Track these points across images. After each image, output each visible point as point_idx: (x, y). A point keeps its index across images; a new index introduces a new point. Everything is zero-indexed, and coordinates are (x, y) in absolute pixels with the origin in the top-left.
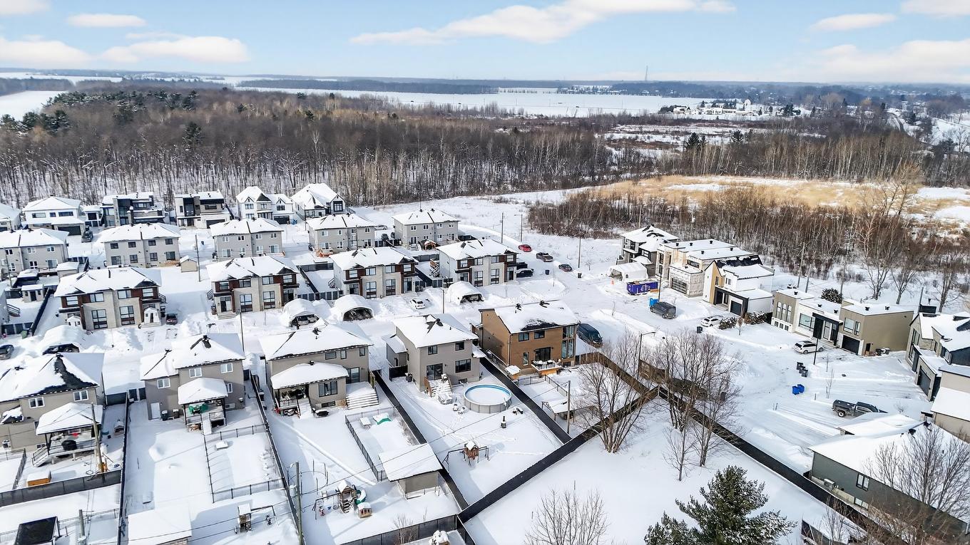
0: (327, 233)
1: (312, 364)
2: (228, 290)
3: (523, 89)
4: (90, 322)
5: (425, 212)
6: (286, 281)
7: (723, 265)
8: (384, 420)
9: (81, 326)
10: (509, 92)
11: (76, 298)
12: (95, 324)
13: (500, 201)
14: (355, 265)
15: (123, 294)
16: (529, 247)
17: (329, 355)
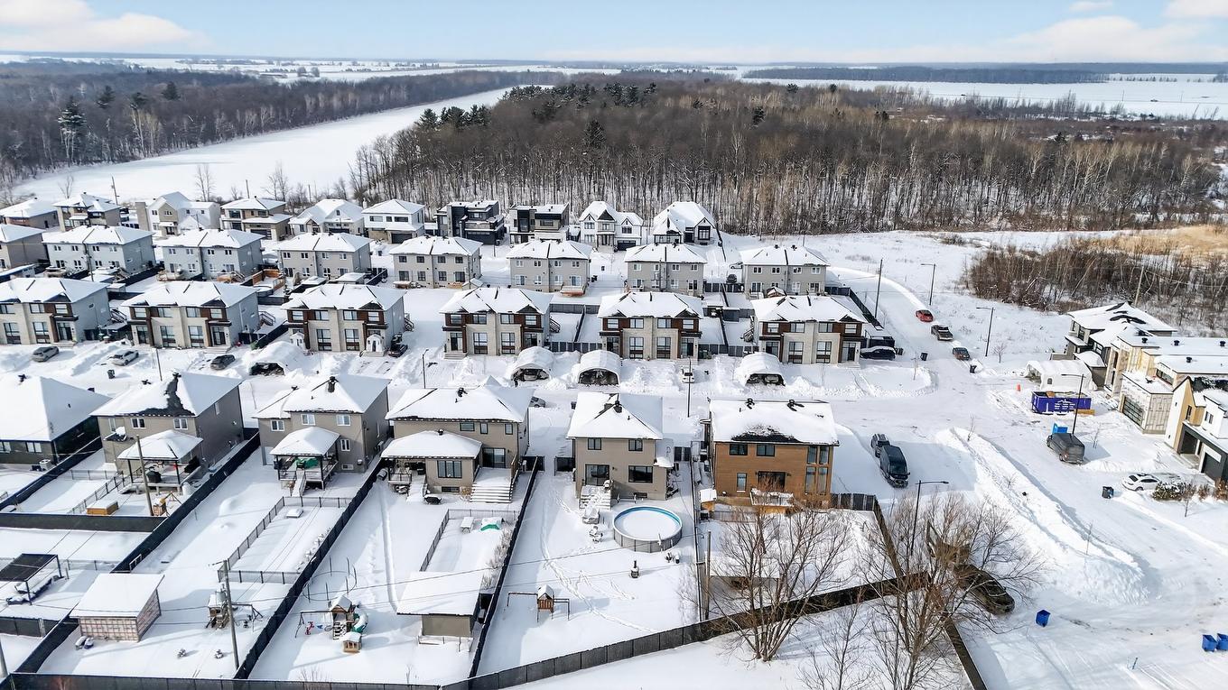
0: (639, 266)
1: (441, 433)
2: (459, 325)
3: (1152, 75)
4: (314, 341)
5: (782, 249)
6: (528, 323)
7: (1207, 386)
8: (490, 526)
9: (303, 345)
10: (1128, 80)
11: (301, 313)
12: (320, 344)
13: (953, 241)
14: (615, 312)
15: (348, 315)
16: (930, 315)
17: (465, 426)
